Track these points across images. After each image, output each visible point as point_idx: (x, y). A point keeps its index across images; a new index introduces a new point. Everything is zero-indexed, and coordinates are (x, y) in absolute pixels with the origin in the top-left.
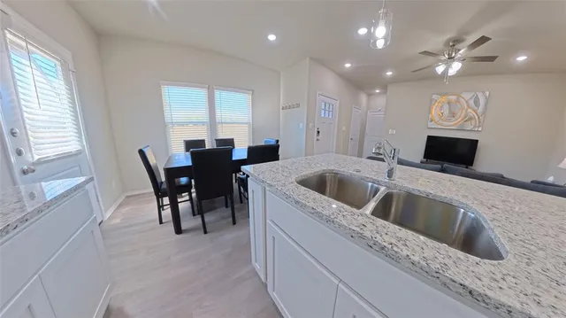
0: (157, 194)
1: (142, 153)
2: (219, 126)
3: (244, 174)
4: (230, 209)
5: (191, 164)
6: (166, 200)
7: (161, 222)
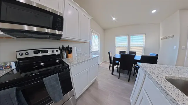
0: (110, 63)
1: (109, 53)
2: (131, 47)
3: (138, 65)
4: (129, 76)
5: (120, 58)
6: (112, 65)
7: (109, 70)
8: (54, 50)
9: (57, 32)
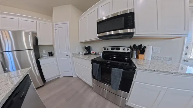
8: (125, 48)
9: (129, 31)
